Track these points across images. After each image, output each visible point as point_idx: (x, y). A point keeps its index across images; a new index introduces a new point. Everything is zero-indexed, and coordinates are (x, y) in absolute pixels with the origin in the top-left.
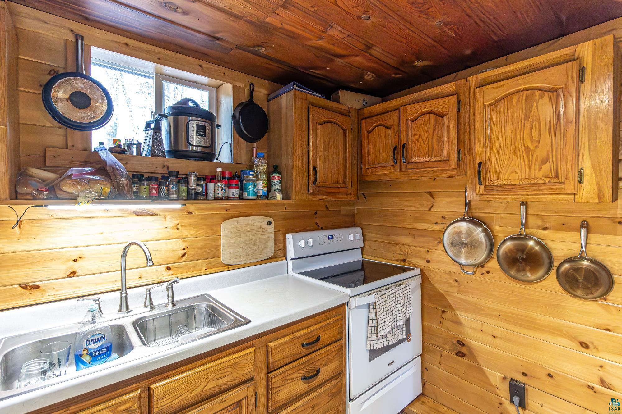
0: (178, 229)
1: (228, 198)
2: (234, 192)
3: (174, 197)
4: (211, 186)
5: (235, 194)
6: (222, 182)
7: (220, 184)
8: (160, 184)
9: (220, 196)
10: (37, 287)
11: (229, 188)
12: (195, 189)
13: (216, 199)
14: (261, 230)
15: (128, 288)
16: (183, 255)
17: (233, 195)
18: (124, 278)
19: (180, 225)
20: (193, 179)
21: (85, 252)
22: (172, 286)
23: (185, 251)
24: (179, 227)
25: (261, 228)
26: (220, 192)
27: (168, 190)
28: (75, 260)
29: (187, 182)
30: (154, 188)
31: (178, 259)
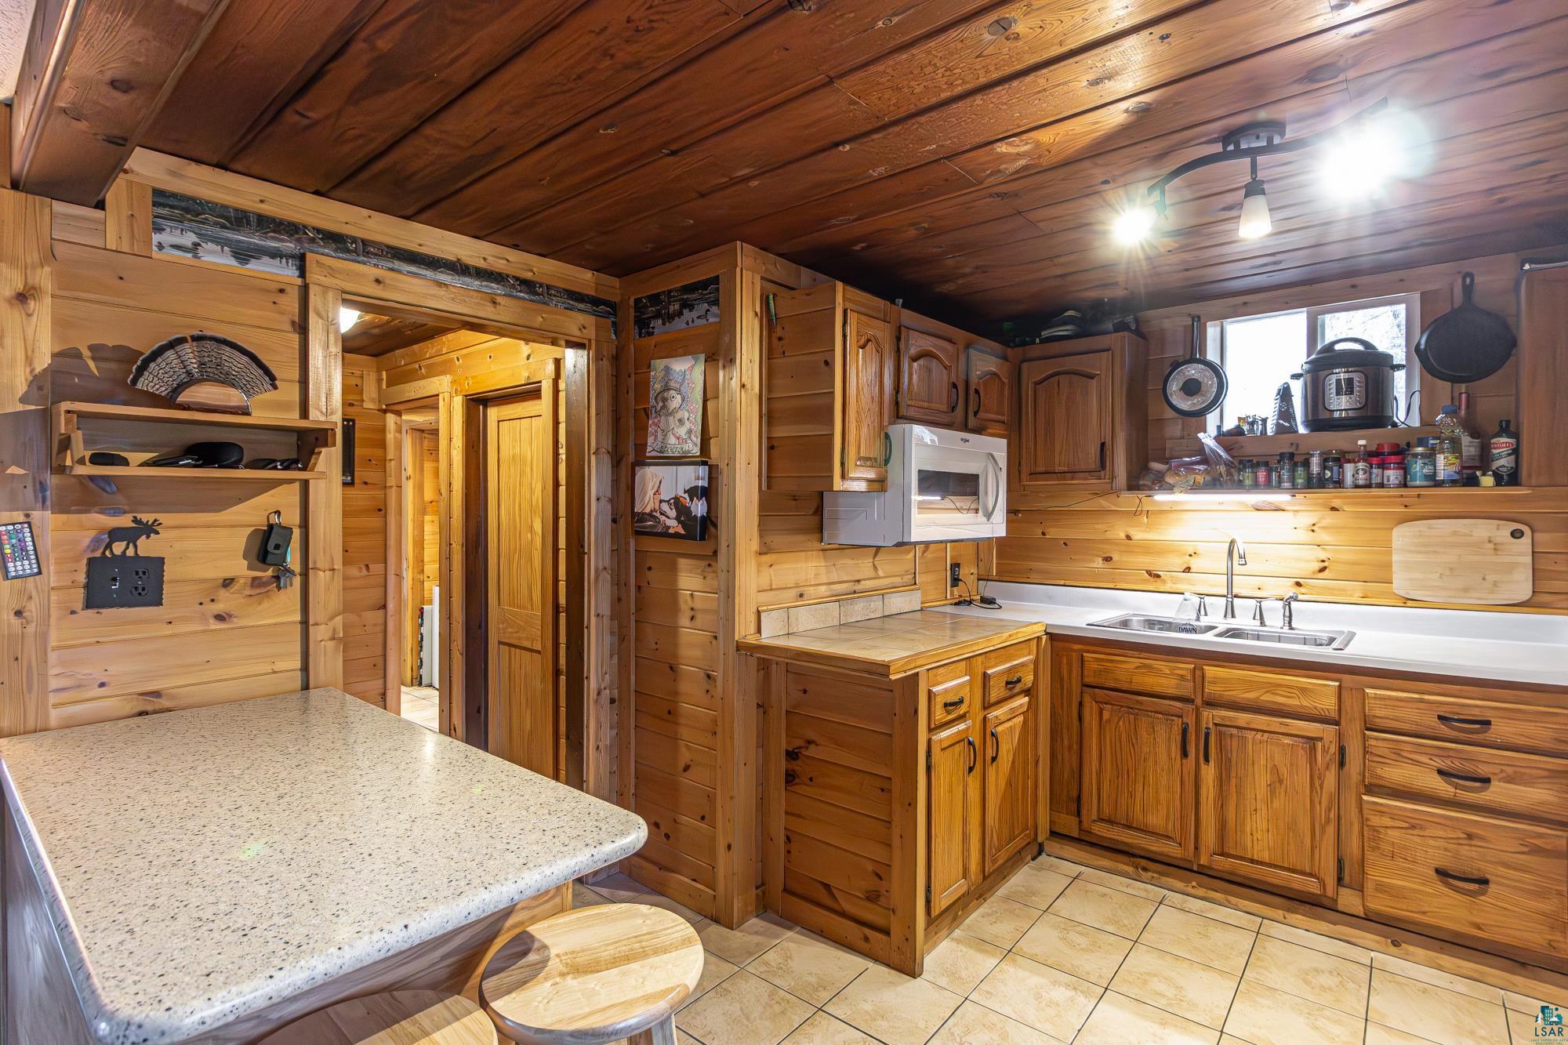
0: (1313, 531)
1: (1381, 485)
2: (1393, 475)
3: (1286, 485)
4: (1349, 468)
5: (1392, 478)
6: (1365, 461)
7: (1361, 465)
8: (1269, 471)
9: (1361, 482)
10: (1158, 576)
11: (1383, 469)
12: (1319, 474)
13: (1357, 486)
14: (1491, 546)
15: (1236, 596)
16: (1323, 570)
17: (1388, 481)
18: (1230, 585)
19: (1318, 525)
20: (1315, 461)
21: (1201, 547)
22: (1290, 603)
23: (1326, 564)
24: (1314, 528)
25: (1490, 542)
26: (1361, 475)
27: (1279, 476)
28: (1190, 555)
29: (1306, 464)
30: (1262, 475)
31: (1314, 573)
